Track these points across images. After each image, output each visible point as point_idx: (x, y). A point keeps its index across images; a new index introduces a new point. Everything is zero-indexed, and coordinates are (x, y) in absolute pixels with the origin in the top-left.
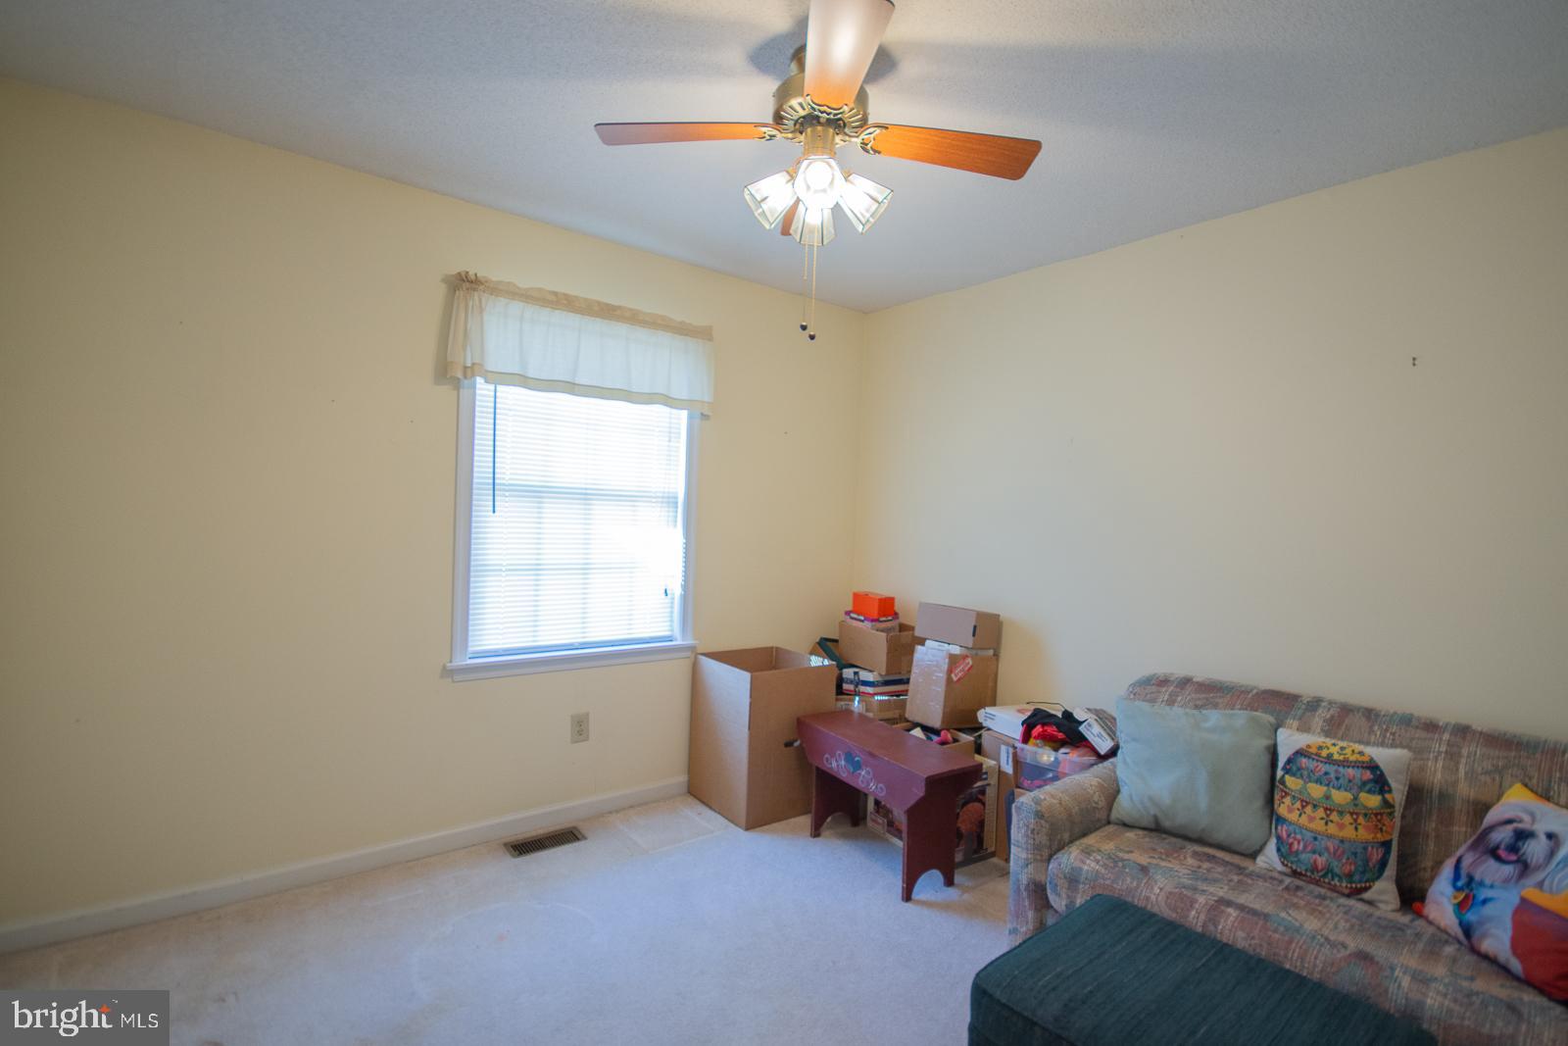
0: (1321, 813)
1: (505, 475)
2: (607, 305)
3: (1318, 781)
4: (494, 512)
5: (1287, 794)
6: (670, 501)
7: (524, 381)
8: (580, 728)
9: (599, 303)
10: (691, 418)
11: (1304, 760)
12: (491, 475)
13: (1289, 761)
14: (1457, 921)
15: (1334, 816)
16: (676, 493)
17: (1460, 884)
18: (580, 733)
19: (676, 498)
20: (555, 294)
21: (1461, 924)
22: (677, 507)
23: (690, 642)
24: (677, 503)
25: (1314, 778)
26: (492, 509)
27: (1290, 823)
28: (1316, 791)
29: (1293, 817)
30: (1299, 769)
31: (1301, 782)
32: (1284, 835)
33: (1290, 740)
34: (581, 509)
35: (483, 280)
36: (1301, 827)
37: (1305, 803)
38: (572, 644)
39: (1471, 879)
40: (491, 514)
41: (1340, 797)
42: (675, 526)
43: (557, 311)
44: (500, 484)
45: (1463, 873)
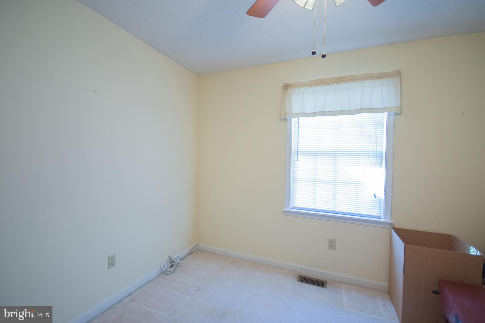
1: (302, 148)
2: (337, 78)
4: (298, 161)
6: (378, 155)
7: (305, 115)
8: (332, 244)
9: (334, 78)
10: (388, 116)
12: (297, 148)
16: (382, 151)
18: (331, 246)
19: (382, 153)
20: (316, 80)
22: (382, 158)
23: (388, 220)
24: (382, 156)
26: (297, 160)
34: (333, 159)
35: (290, 84)
38: (329, 211)
40: (297, 161)
42: (382, 166)
43: (317, 87)
44: (300, 151)
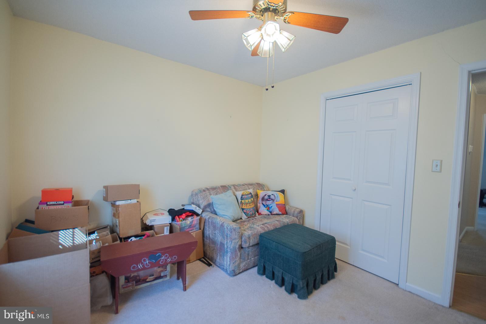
0: (249, 205)
3: (247, 199)
5: (243, 204)
11: (243, 196)
13: (241, 197)
14: (268, 212)
15: (250, 204)
17: (266, 206)
21: (269, 212)
25: (246, 199)
27: (246, 209)
28: (247, 201)
29: (246, 207)
30: (243, 198)
31: (244, 200)
32: (245, 211)
33: (239, 194)
36: (248, 209)
37: (246, 204)
39: (267, 205)
41: (250, 200)
45: (265, 205)
